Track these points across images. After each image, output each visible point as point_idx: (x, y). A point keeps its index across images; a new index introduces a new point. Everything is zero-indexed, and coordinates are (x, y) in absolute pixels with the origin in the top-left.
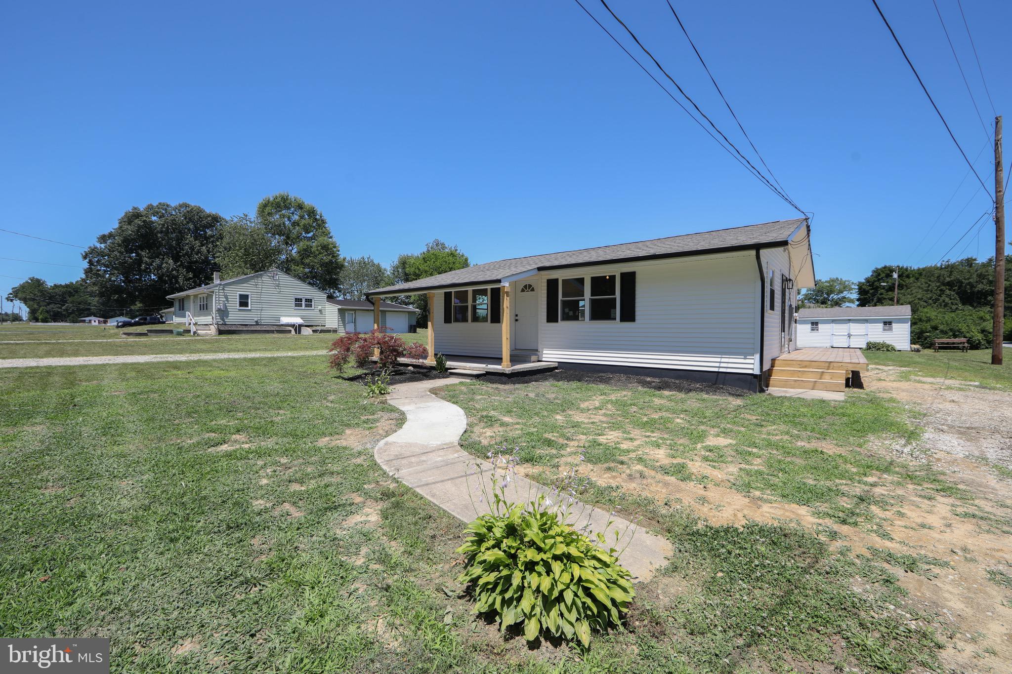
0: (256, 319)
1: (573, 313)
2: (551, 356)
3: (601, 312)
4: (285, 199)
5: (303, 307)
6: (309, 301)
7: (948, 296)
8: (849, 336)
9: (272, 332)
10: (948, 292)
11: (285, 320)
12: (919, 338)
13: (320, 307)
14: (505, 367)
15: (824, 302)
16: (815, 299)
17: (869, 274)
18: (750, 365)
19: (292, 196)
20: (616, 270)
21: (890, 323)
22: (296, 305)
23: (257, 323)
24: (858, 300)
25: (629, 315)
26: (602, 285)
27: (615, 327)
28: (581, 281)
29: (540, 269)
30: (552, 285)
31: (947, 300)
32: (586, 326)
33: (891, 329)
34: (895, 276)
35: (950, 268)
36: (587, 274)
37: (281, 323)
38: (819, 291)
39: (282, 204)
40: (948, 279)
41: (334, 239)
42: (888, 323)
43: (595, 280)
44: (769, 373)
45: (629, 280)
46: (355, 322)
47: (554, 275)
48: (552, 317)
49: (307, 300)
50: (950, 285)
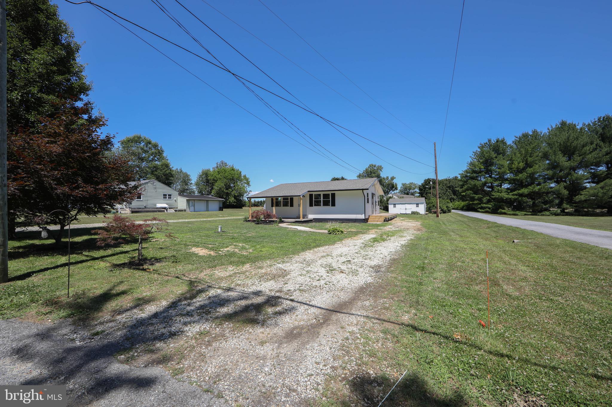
0: (145, 205)
1: (318, 204)
2: (311, 217)
3: (326, 204)
4: (139, 138)
5: (167, 199)
6: (170, 195)
7: (449, 192)
8: (406, 209)
9: (156, 211)
10: (449, 190)
11: (159, 205)
12: (429, 210)
13: (175, 199)
14: (301, 219)
15: (408, 194)
16: (404, 192)
17: (423, 182)
18: (362, 217)
19: (143, 136)
20: (330, 193)
21: (418, 204)
22: (164, 198)
23: (145, 207)
24: (419, 193)
25: (333, 204)
26: (326, 196)
27: (330, 208)
28: (320, 195)
29: (308, 191)
30: (311, 196)
31: (448, 193)
32: (322, 208)
33: (418, 206)
34: (431, 183)
35: (449, 181)
36: (322, 193)
37: (157, 207)
38: (406, 189)
39: (137, 140)
40: (449, 185)
41: (169, 161)
42: (417, 205)
43: (324, 195)
44: (368, 219)
45: (333, 195)
46: (194, 206)
47: (311, 193)
48: (311, 205)
49: (169, 195)
50: (449, 187)
